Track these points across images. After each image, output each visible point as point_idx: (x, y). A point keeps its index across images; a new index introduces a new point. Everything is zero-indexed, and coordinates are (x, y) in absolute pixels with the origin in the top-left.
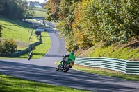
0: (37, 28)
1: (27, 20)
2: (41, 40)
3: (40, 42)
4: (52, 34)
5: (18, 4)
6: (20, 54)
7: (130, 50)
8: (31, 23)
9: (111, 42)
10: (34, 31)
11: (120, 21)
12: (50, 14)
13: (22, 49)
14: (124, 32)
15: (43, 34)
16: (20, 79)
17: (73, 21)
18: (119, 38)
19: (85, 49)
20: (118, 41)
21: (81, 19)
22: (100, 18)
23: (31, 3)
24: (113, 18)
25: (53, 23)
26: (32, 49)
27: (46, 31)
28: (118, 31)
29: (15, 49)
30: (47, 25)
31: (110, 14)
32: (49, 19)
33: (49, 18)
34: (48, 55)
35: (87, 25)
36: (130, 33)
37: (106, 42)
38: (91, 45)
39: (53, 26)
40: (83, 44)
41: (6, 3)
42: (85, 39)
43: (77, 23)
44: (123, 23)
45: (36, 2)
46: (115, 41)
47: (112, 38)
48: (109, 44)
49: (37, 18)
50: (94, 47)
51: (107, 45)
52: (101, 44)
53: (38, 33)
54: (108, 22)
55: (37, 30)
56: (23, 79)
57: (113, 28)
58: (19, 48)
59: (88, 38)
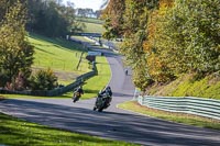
0: (89, 50)
1: (73, 37)
2: (95, 68)
3: (94, 73)
4: (112, 59)
5: (60, 12)
6: (62, 92)
8: (80, 43)
9: (204, 72)
10: (84, 56)
12: (110, 28)
13: (66, 84)
15: (98, 59)
16: (58, 129)
17: (144, 39)
19: (164, 83)
20: (215, 71)
22: (187, 35)
23: (80, 10)
24: (208, 35)
25: (114, 41)
26: (82, 83)
27: (103, 54)
28: (215, 55)
29: (55, 83)
30: (104, 46)
31: (202, 28)
32: (108, 36)
33: (108, 34)
35: (166, 45)
37: (196, 74)
38: (173, 78)
39: (114, 47)
40: (161, 75)
41: (41, 11)
42: (164, 68)
43: (151, 42)
45: (89, 10)
46: (211, 71)
47: (205, 66)
48: (201, 75)
49: (89, 35)
50: (177, 81)
51: (198, 78)
52: (188, 76)
53: (91, 59)
54: (199, 41)
55: (89, 53)
56: (63, 130)
57: (208, 51)
58: (60, 82)
59: (169, 66)
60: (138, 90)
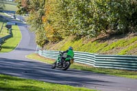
0: (7, 21)
2: (11, 33)
3: (11, 36)
4: (23, 28)
7: (99, 44)
9: (80, 36)
10: (4, 25)
11: (90, 16)
12: (21, 8)
14: (94, 26)
15: (13, 27)
17: (43, 15)
18: (88, 32)
19: (54, 42)
20: (87, 35)
21: (51, 13)
22: (70, 12)
24: (83, 12)
25: (23, 16)
27: (16, 24)
28: (87, 25)
30: (17, 19)
31: (79, 8)
32: (20, 12)
34: (19, 49)
35: (57, 18)
36: (99, 27)
37: (75, 36)
38: (61, 39)
39: (23, 20)
40: (53, 37)
42: (55, 33)
43: (47, 17)
44: (92, 17)
46: (85, 35)
47: (81, 32)
48: (79, 37)
49: (7, 12)
50: (64, 41)
51: (77, 39)
52: (71, 38)
53: (9, 27)
54: (78, 16)
55: (7, 23)
57: (83, 22)
59: (59, 31)
60: (38, 46)
